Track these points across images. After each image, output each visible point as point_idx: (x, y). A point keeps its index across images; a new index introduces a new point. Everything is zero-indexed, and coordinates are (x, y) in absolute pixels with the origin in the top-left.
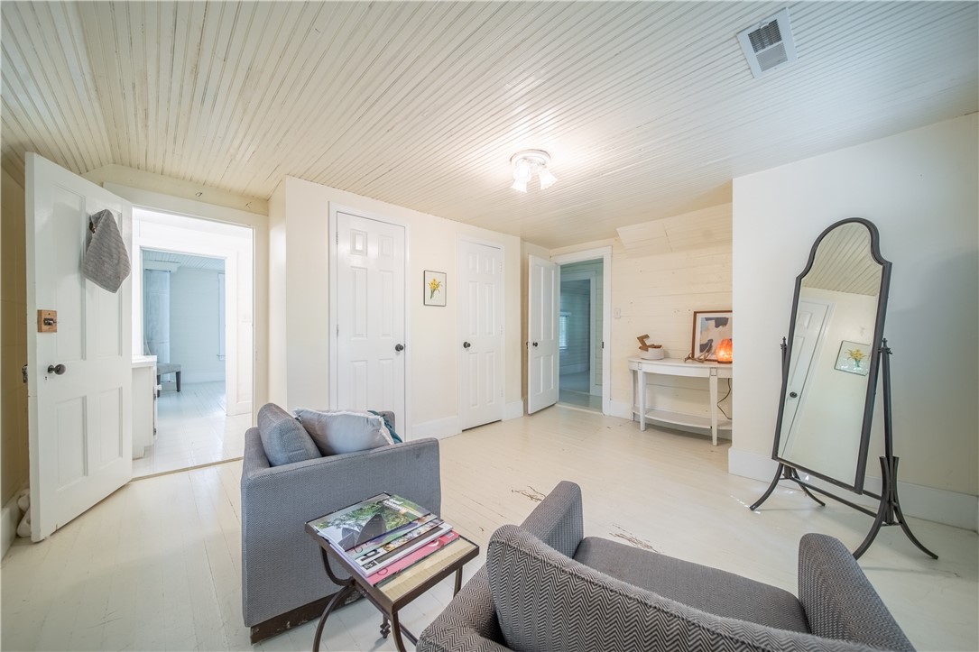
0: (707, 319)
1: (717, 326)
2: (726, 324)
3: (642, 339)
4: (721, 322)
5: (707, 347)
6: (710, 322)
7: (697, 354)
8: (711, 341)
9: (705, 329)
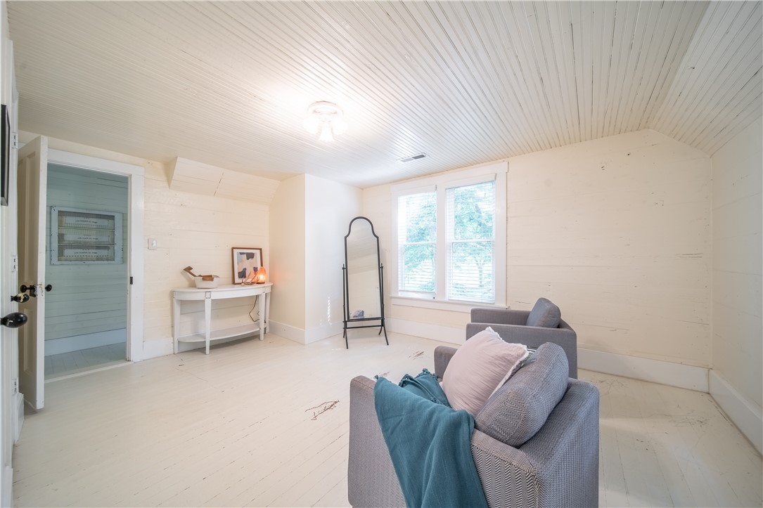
0: (241, 254)
1: (248, 259)
2: (253, 257)
3: (189, 269)
4: (250, 256)
5: (243, 274)
6: (243, 255)
7: (237, 280)
8: (245, 269)
9: (240, 261)
